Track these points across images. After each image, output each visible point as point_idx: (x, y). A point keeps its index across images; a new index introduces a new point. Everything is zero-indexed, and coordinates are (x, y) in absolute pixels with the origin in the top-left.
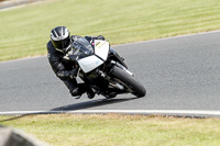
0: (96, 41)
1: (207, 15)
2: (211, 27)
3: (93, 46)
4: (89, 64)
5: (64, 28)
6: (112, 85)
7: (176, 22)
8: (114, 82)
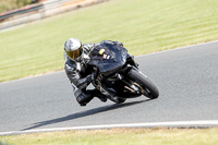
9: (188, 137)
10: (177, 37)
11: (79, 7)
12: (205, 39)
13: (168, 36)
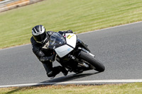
0: (67, 34)
1: (100, 18)
2: (103, 26)
3: (65, 38)
4: (62, 51)
5: (41, 26)
6: (80, 65)
7: (81, 24)
8: (82, 62)
9: (89, 91)
10: (82, 26)
11: (18, 6)
12: (100, 27)
13: (76, 25)
